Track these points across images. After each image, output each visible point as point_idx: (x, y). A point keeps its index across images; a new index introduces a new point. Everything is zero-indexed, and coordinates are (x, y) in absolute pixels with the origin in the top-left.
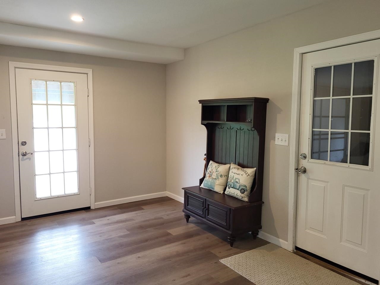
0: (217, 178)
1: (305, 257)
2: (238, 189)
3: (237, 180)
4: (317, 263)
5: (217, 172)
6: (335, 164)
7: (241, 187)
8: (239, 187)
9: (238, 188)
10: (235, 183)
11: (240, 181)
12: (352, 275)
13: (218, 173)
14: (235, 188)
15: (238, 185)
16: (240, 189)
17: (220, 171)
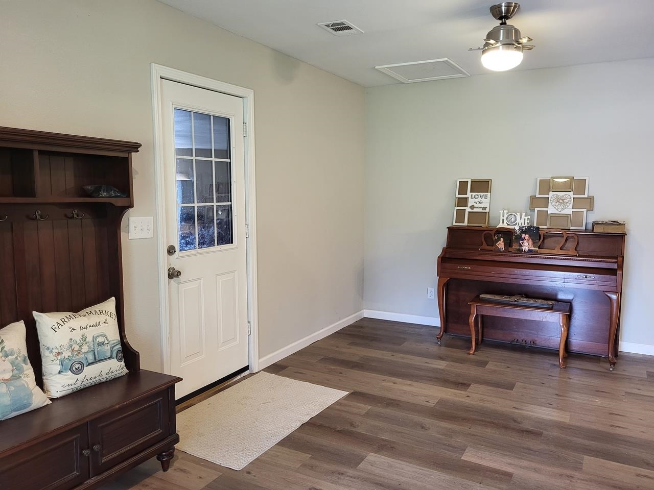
0: (16, 372)
1: (185, 407)
2: (110, 358)
3: (100, 339)
4: (201, 401)
5: (10, 357)
6: (207, 250)
7: (115, 348)
8: (112, 352)
9: (109, 355)
10: (97, 349)
11: (108, 337)
12: (229, 381)
13: (14, 357)
14: (101, 360)
15: (108, 348)
16: (114, 355)
17: (16, 349)
